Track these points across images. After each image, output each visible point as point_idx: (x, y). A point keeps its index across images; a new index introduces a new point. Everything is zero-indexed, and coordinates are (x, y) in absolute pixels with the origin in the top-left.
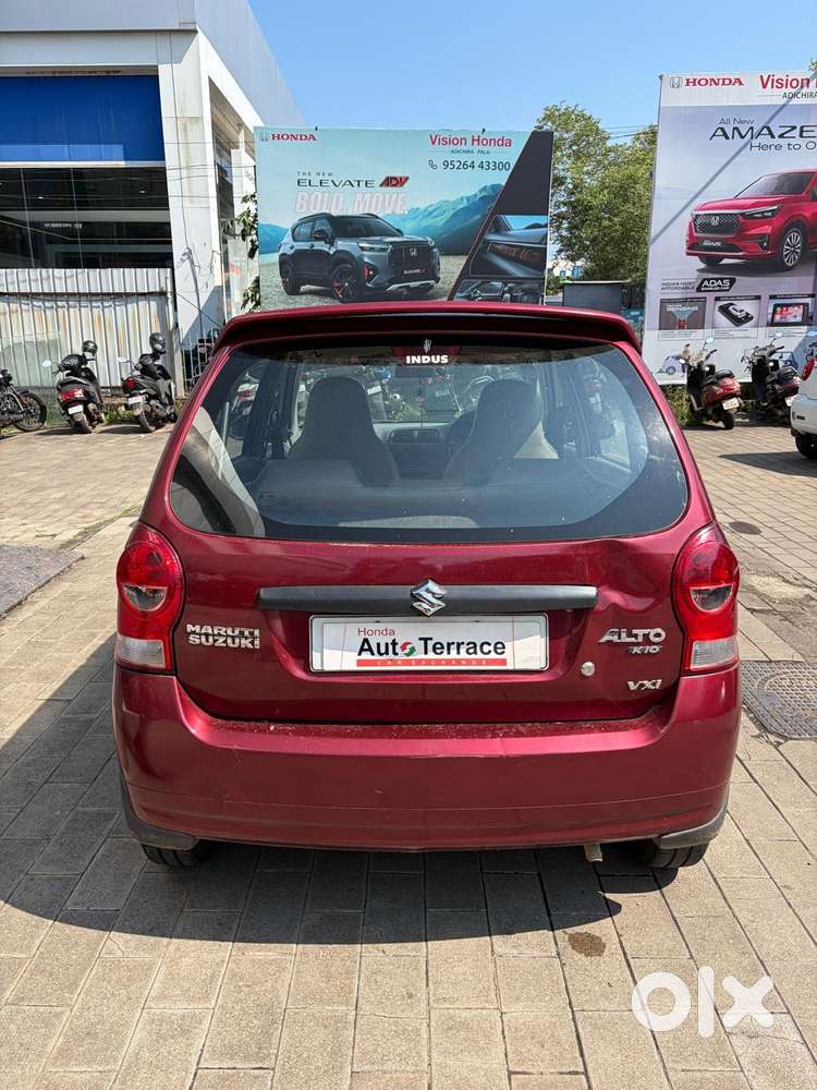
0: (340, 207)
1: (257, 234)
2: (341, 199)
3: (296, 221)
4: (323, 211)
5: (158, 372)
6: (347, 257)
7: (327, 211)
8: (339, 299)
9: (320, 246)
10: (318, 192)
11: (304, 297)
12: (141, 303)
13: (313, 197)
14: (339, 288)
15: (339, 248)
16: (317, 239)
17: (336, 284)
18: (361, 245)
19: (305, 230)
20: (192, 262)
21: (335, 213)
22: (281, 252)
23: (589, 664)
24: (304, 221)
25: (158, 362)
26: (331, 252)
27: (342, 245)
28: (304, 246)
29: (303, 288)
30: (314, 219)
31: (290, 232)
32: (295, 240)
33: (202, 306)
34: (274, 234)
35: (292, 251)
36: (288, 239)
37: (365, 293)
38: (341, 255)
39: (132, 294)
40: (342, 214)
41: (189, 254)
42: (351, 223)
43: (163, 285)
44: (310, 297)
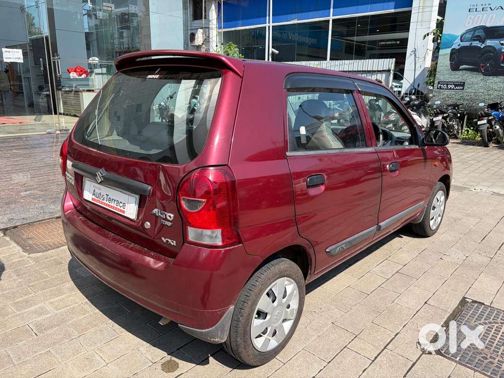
0: (492, 21)
1: (440, 39)
2: (494, 16)
3: (464, 31)
4: (481, 25)
5: (376, 107)
6: (491, 49)
7: (484, 25)
8: (482, 73)
9: (476, 43)
10: (480, 15)
11: (461, 72)
12: (378, 75)
13: (477, 18)
14: (483, 67)
15: (487, 45)
16: (475, 40)
17: (481, 65)
18: (501, 42)
19: (469, 36)
20: (415, 55)
21: (488, 25)
22: (452, 48)
23: (149, 224)
24: (468, 31)
25: (377, 103)
26: (482, 47)
27: (489, 43)
28: (467, 44)
29: (461, 67)
30: (475, 29)
31: (459, 37)
32: (461, 41)
33: (416, 77)
34: (450, 39)
35: (459, 47)
36: (458, 41)
37: (499, 70)
38: (488, 48)
39: (375, 71)
40: (493, 25)
41: (415, 51)
42: (498, 31)
43: (390, 67)
44: (464, 72)
